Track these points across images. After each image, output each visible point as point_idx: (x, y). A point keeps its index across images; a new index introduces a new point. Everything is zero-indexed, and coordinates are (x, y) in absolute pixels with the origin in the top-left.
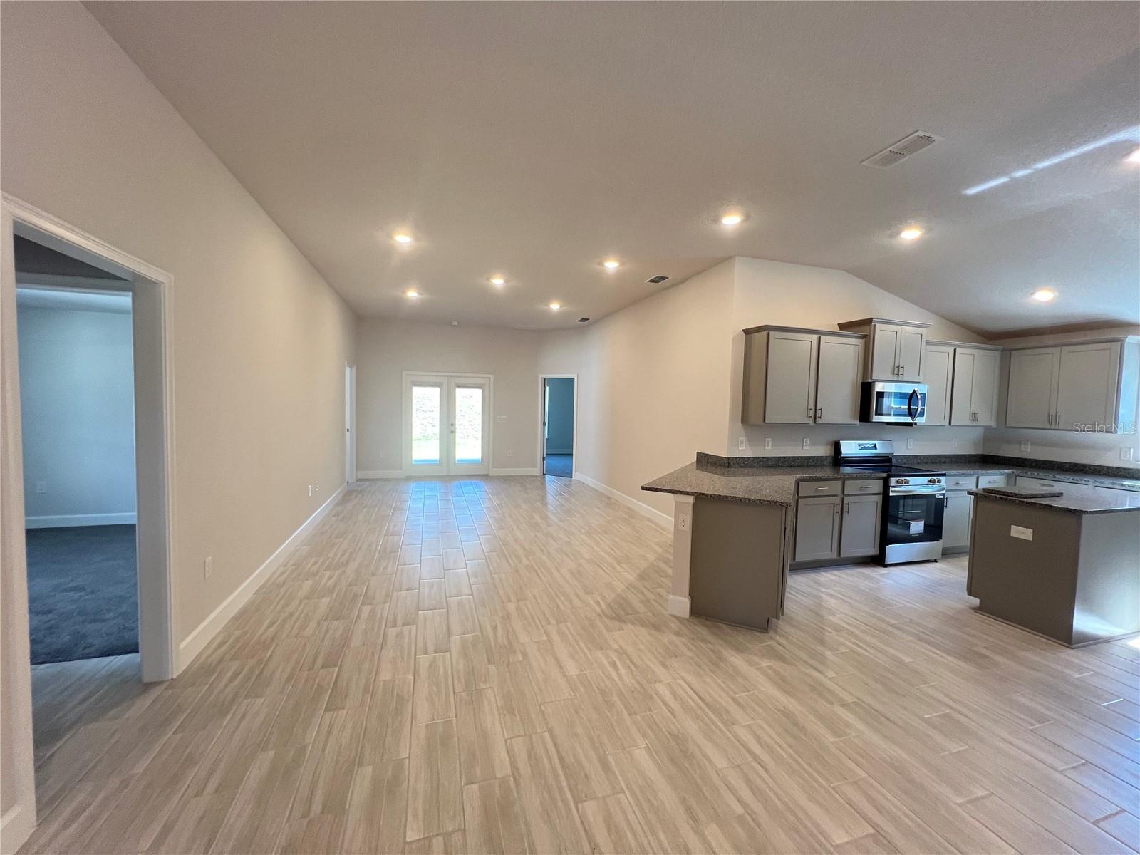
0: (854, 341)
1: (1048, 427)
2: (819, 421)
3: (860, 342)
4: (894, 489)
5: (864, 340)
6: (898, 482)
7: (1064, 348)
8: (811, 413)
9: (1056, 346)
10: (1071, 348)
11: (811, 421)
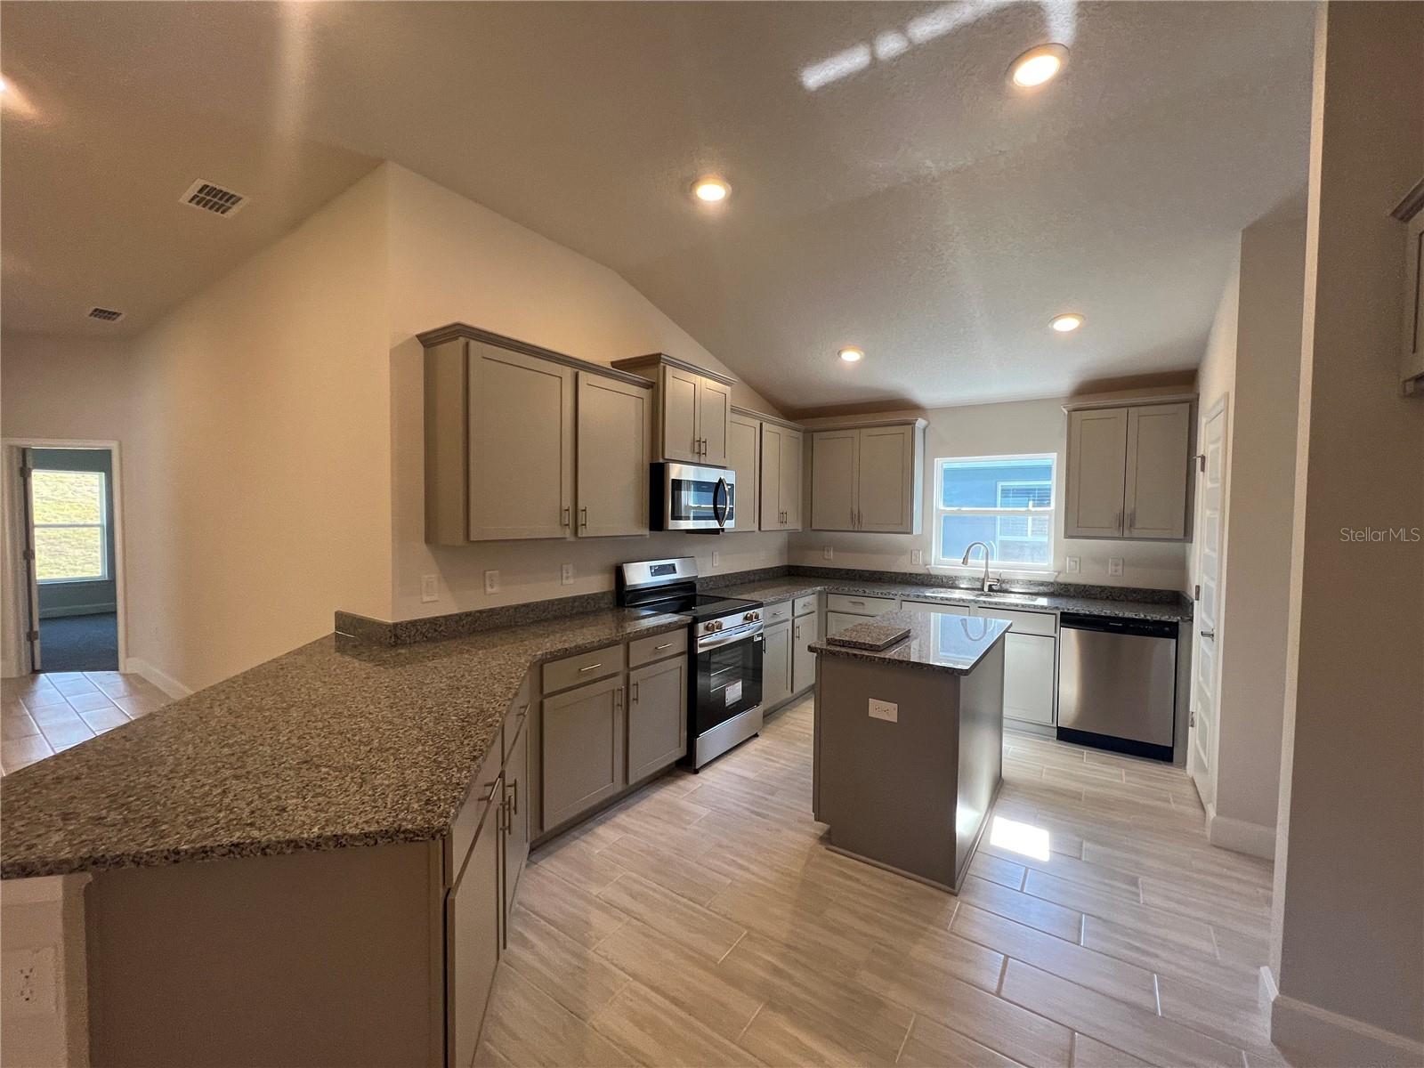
0: (634, 390)
1: (851, 529)
2: (583, 533)
3: (644, 393)
4: (702, 642)
5: (650, 390)
6: (707, 628)
7: (863, 430)
8: (568, 519)
9: (856, 428)
10: (869, 431)
11: (568, 533)
